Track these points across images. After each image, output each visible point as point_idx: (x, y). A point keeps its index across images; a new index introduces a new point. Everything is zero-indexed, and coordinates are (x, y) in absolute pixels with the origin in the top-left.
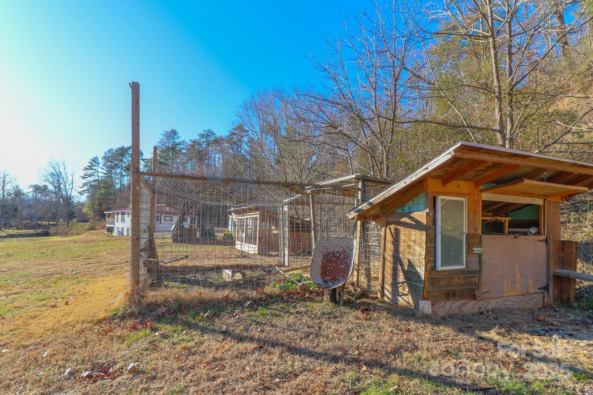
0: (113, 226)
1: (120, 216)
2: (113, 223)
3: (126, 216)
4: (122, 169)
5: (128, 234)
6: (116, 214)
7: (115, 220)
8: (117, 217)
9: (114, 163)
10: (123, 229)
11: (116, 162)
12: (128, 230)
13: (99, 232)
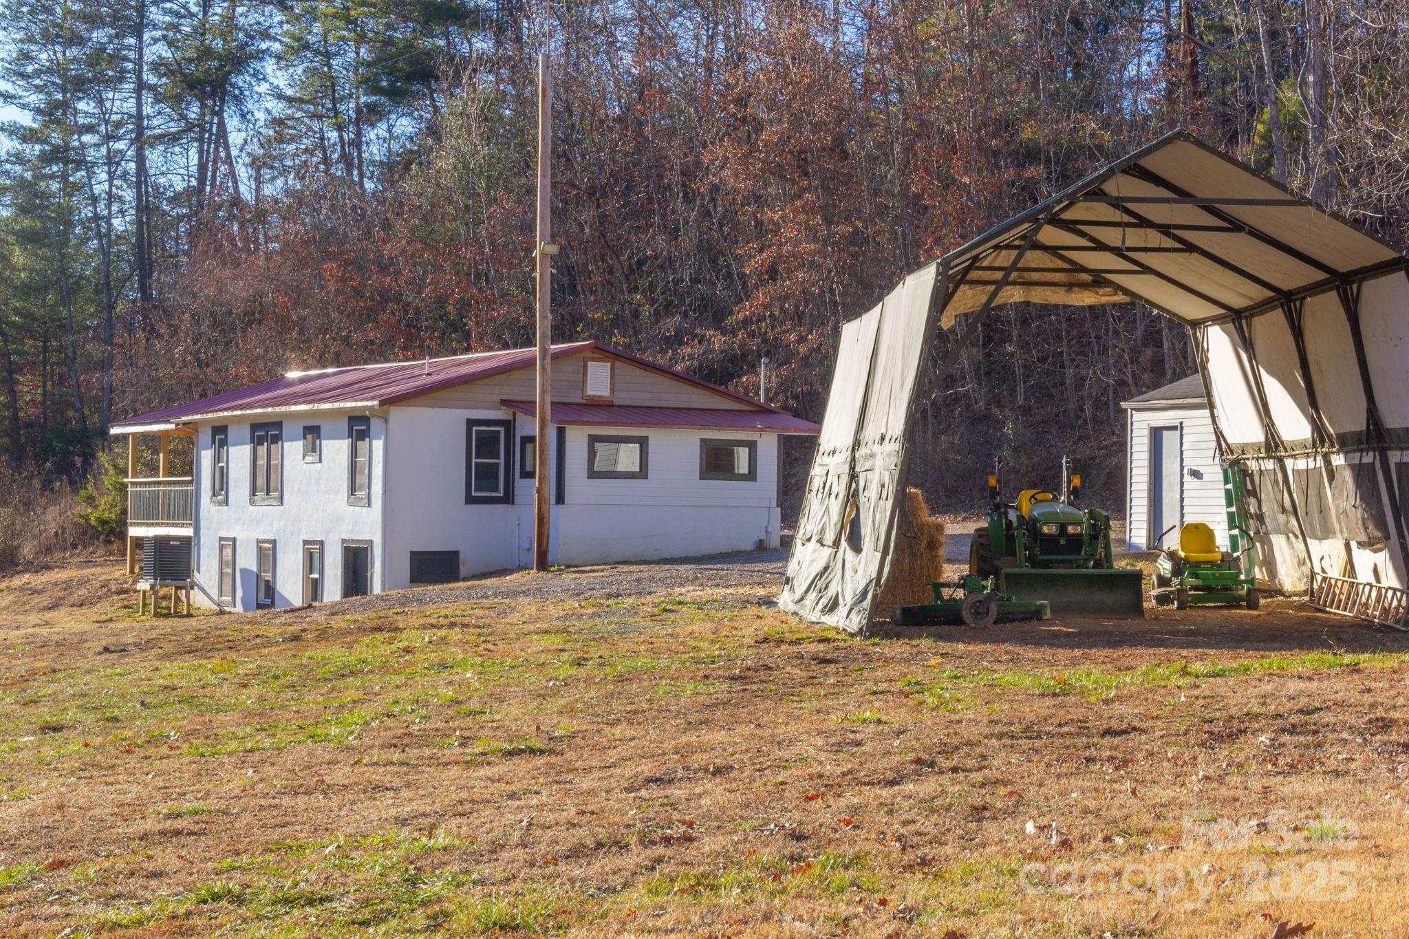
0: (187, 532)
1: (239, 456)
2: (187, 510)
3: (293, 449)
4: (141, 86)
5: (314, 589)
6: (205, 436)
7: (197, 482)
8: (217, 458)
9: (80, 41)
10: (268, 553)
11: (98, 36)
12: (309, 557)
13: (83, 582)
